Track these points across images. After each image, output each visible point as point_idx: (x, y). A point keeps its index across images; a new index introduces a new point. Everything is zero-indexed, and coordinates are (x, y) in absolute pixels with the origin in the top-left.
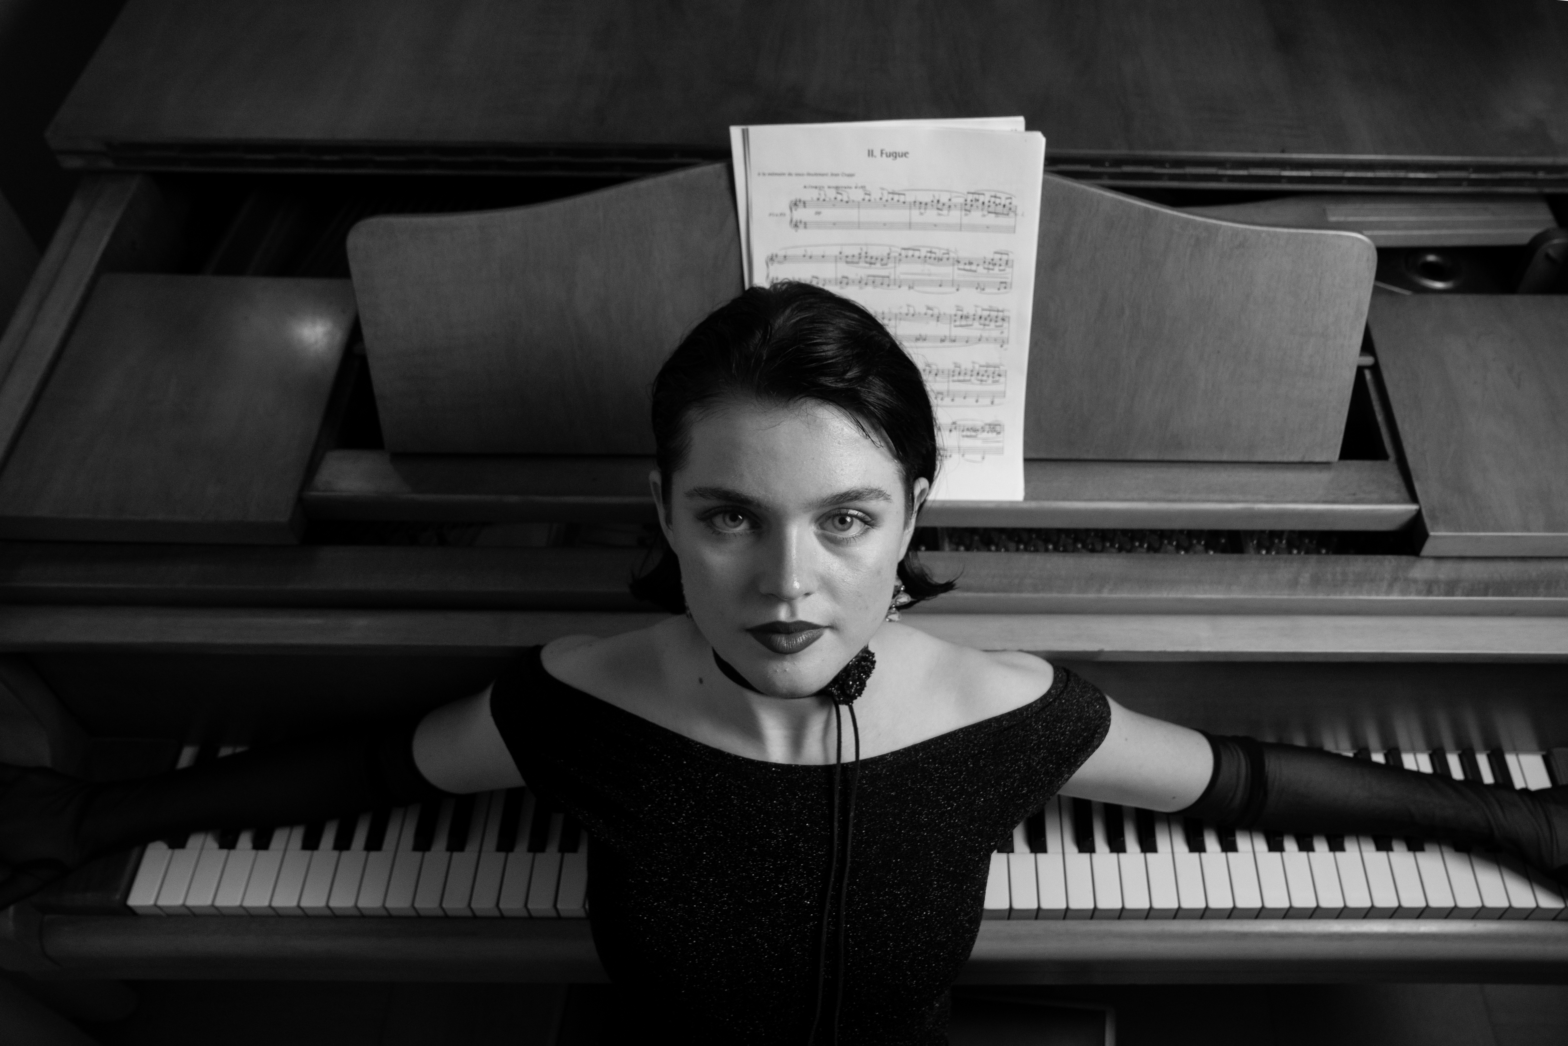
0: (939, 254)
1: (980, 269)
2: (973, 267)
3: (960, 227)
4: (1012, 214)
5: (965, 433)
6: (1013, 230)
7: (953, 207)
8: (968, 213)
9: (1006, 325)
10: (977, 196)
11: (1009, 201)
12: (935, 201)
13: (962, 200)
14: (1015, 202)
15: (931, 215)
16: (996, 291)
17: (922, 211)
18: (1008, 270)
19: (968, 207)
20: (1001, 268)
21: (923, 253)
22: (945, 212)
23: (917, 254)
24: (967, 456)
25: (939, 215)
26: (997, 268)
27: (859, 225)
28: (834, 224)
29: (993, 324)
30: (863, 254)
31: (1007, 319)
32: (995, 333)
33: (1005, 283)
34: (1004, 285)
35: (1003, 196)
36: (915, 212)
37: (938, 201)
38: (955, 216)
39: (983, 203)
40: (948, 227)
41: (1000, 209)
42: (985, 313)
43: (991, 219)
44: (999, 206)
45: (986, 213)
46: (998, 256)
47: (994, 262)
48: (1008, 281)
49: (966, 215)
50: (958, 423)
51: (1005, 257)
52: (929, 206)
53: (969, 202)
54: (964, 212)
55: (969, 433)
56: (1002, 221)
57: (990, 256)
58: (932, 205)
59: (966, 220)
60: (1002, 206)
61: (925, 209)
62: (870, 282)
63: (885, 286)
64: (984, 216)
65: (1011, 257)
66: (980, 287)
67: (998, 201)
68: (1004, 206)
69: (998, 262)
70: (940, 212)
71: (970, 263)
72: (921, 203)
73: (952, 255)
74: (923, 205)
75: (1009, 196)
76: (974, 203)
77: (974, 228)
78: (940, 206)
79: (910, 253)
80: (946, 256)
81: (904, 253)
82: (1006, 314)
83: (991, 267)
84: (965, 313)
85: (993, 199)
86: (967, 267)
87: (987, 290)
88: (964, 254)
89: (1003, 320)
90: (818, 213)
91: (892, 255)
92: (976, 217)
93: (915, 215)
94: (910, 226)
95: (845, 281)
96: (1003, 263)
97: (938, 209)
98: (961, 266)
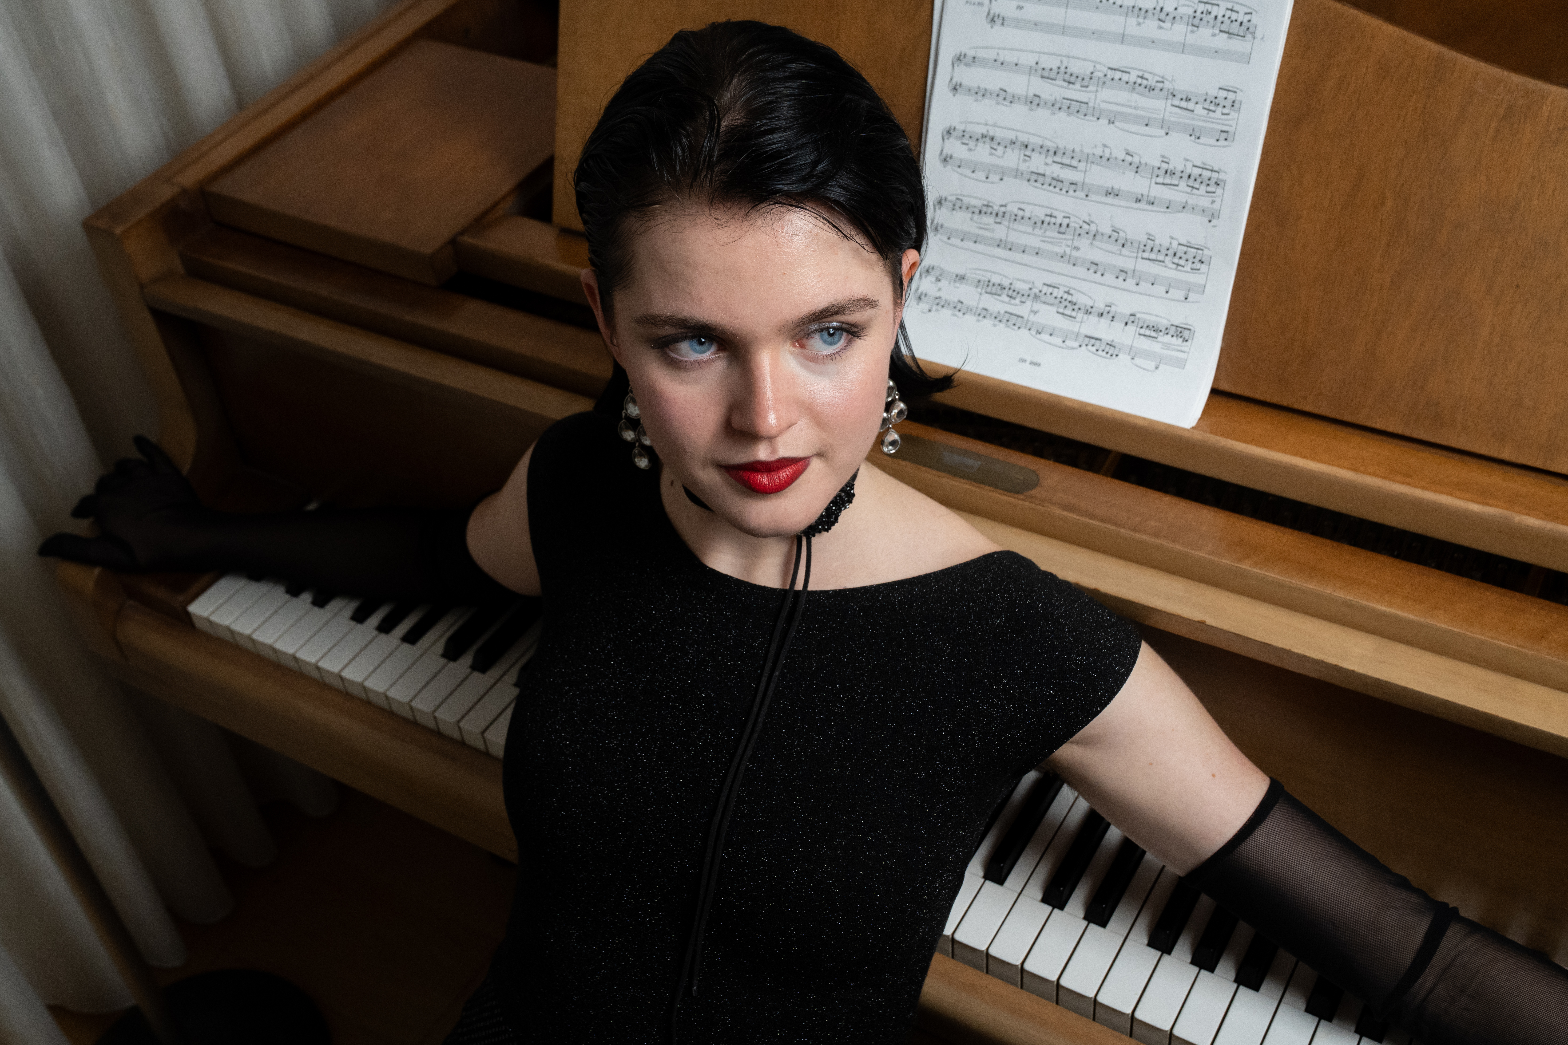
0: (1151, 82)
1: (1199, 110)
2: (1191, 106)
3: (1183, 48)
4: (1249, 37)
5: (1142, 331)
6: (1247, 58)
7: (1178, 18)
8: (1195, 29)
9: (1219, 191)
10: (1209, 7)
11: (1248, 17)
12: (1158, 9)
13: (1190, 11)
14: (1255, 19)
15: (1150, 27)
16: (1214, 142)
17: (1141, 20)
18: (1234, 115)
19: (1196, 22)
20: (1225, 111)
21: (1133, 78)
22: (1167, 25)
23: (1125, 77)
24: (1137, 361)
25: (1161, 28)
26: (1219, 110)
27: (1063, 30)
28: (1035, 25)
29: (1203, 188)
30: (1063, 69)
31: (1221, 184)
32: (1205, 202)
33: (1227, 132)
34: (1224, 135)
35: (1242, 10)
36: (1132, 21)
37: (1162, 9)
38: (1178, 32)
39: (1216, 17)
40: (1168, 46)
41: (1235, 27)
42: (1196, 172)
43: (1222, 41)
44: (1234, 23)
45: (1217, 32)
46: (1223, 94)
47: (1217, 101)
48: (1231, 129)
49: (1193, 32)
50: (1138, 315)
51: (1231, 96)
52: (1150, 14)
53: (1198, 14)
54: (1190, 28)
55: (1148, 332)
56: (1235, 44)
57: (1214, 92)
58: (1154, 14)
59: (1191, 39)
60: (1238, 23)
61: (1145, 18)
62: (1065, 107)
63: (1081, 115)
64: (1214, 35)
65: (1239, 96)
66: (1195, 135)
67: (1234, 16)
68: (1241, 24)
69: (1222, 103)
70: (1161, 24)
71: (1188, 100)
72: (1140, 9)
73: (1167, 85)
74: (1143, 12)
75: (1249, 11)
76: (1204, 15)
77: (1199, 51)
78: (1163, 16)
79: (1118, 75)
80: (1161, 85)
81: (1110, 74)
82: (1222, 176)
83: (1212, 108)
84: (1171, 167)
85: (1228, 13)
86: (1183, 104)
87: (1202, 140)
88: (1182, 86)
89: (1217, 184)
90: (1020, 8)
91: (1096, 74)
92: (1205, 35)
93: (1131, 25)
94: (1123, 38)
95: (1036, 100)
96: (1228, 103)
97: (1160, 20)
98: (1176, 102)
